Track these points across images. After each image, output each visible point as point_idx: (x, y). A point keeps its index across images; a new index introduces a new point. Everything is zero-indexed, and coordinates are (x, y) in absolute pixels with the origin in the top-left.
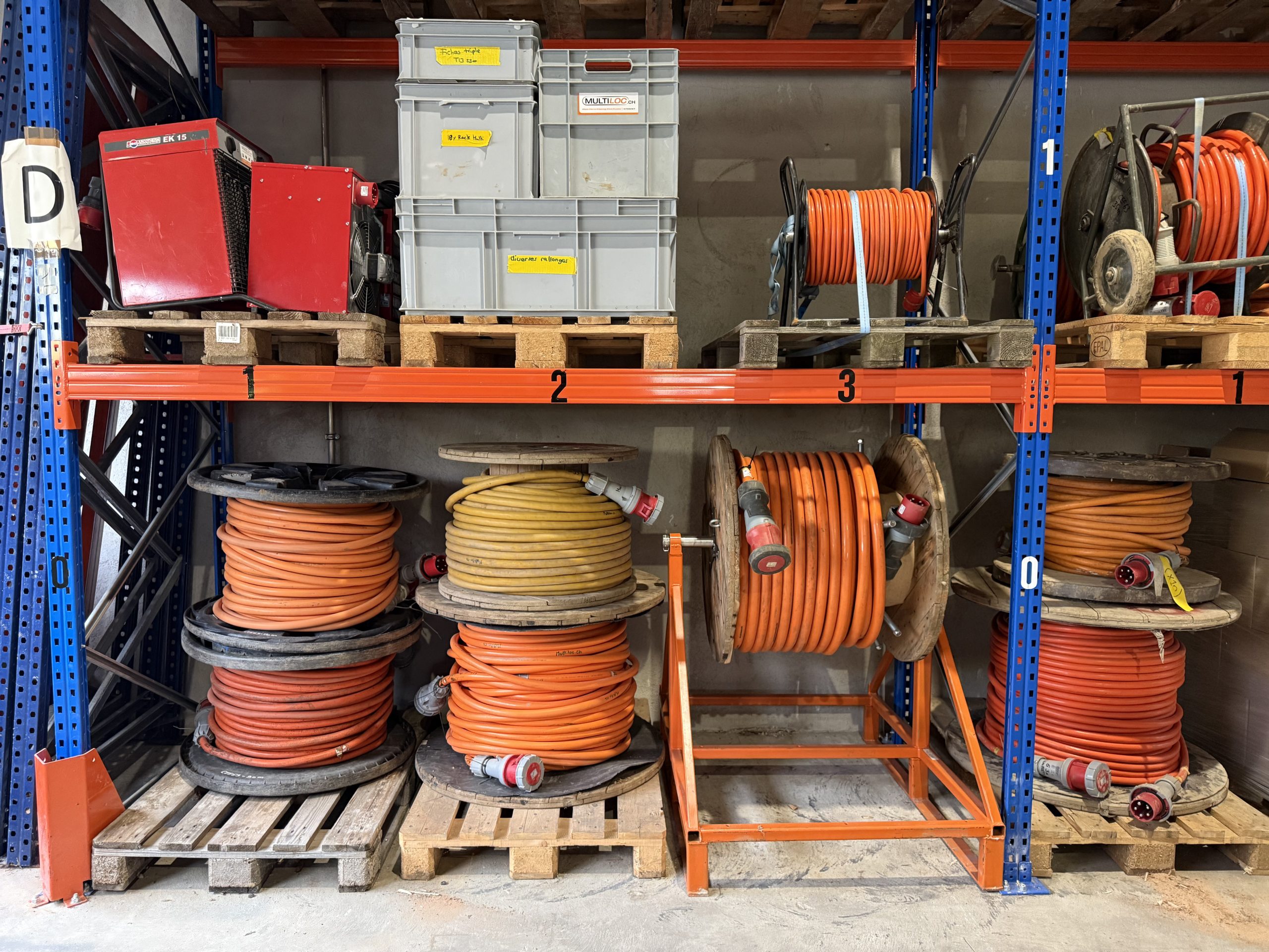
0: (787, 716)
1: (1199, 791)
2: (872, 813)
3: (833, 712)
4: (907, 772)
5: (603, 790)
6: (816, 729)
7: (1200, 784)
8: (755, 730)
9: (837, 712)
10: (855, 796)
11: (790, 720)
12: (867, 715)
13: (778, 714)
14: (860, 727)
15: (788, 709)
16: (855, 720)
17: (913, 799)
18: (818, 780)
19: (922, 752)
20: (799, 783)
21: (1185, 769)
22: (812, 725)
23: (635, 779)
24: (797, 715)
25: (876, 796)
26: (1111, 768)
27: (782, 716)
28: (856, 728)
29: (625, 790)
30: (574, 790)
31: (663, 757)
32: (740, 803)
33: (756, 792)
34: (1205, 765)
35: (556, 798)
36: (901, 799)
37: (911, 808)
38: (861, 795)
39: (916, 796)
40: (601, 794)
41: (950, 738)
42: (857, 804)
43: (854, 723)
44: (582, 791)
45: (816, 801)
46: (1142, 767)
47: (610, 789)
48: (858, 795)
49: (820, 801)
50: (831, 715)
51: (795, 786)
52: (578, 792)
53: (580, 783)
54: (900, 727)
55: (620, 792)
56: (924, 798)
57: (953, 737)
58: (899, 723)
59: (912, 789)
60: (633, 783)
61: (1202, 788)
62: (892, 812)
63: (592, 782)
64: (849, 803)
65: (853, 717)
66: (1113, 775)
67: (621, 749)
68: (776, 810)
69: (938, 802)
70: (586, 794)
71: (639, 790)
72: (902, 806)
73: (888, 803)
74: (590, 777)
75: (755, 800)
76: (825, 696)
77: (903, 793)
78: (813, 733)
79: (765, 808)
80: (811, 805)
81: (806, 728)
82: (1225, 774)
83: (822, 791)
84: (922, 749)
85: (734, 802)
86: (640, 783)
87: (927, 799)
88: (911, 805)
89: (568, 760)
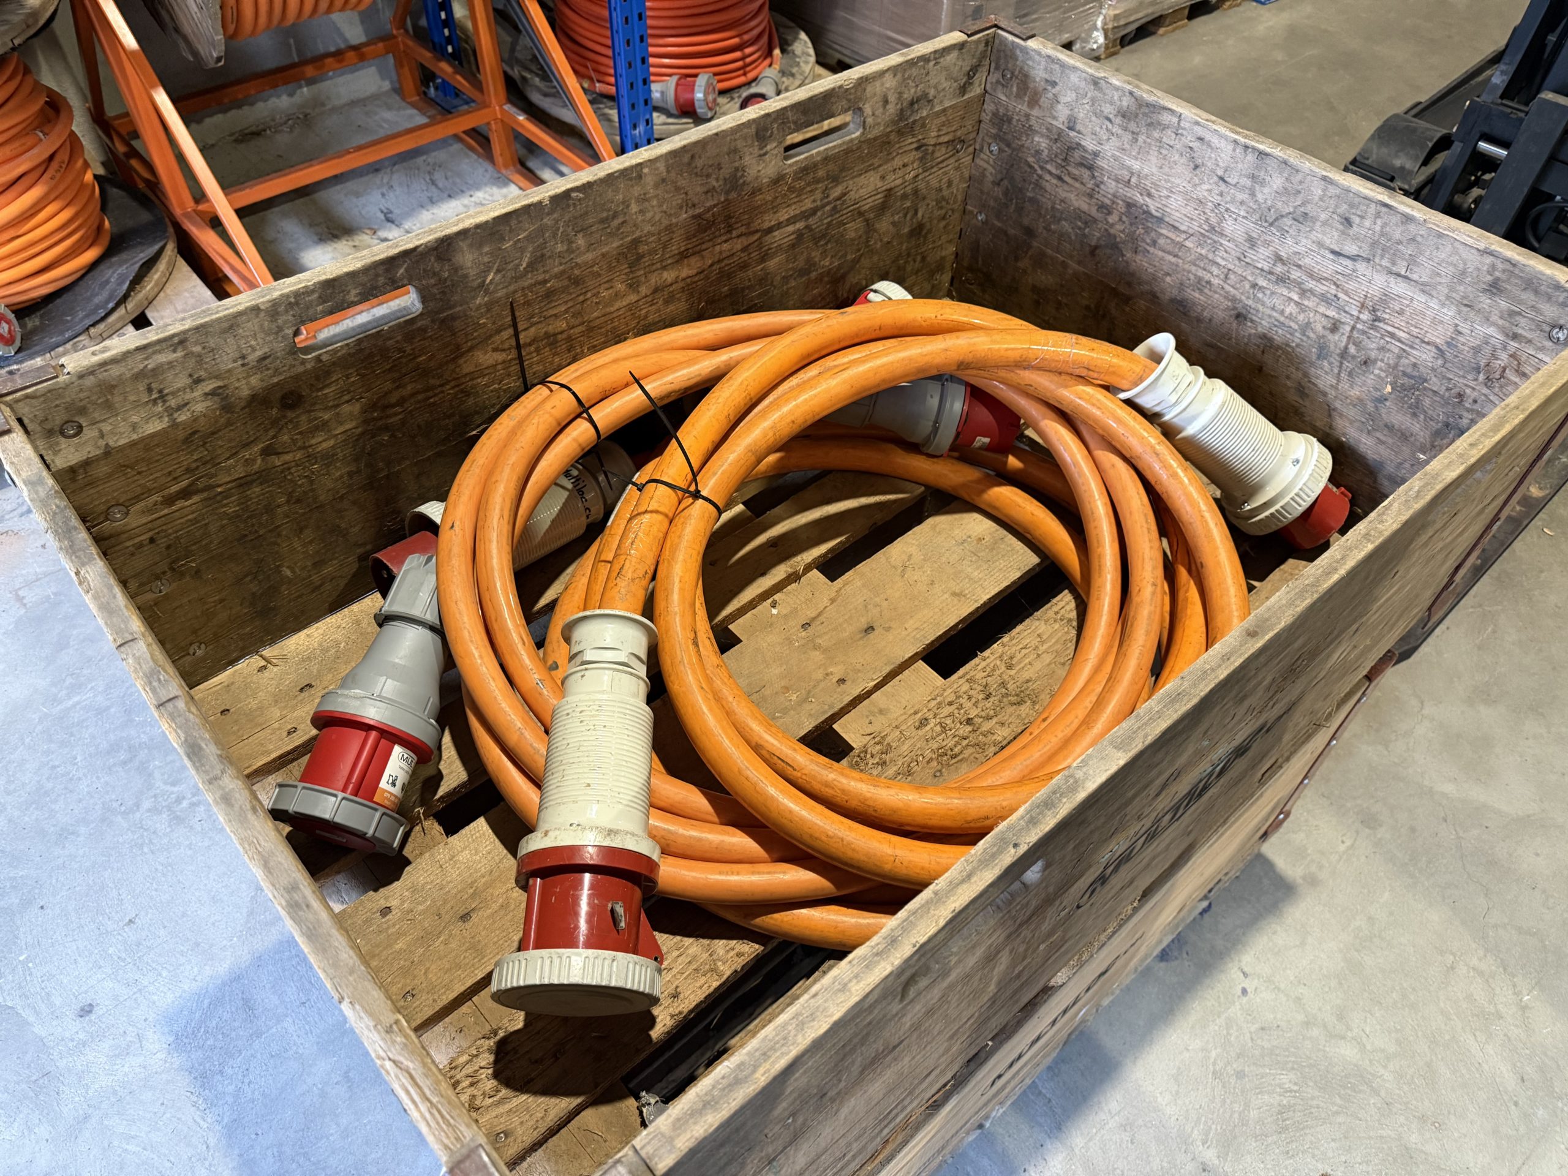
0: (291, 95)
1: (793, 75)
2: (465, 206)
3: (353, 72)
4: (488, 140)
5: (121, 311)
6: (337, 103)
7: (791, 66)
8: (254, 129)
9: (358, 70)
10: (433, 189)
11: (297, 99)
12: (399, 65)
13: (279, 97)
14: (392, 82)
15: (291, 86)
16: (383, 75)
17: (504, 171)
18: (378, 180)
19: (502, 111)
20: (358, 195)
21: (777, 52)
22: (328, 98)
23: (156, 277)
24: (305, 89)
25: (458, 180)
26: (715, 74)
27: (284, 98)
28: (386, 85)
29: (150, 298)
30: (79, 328)
31: (171, 230)
32: (300, 249)
33: (311, 225)
34: (789, 38)
35: (61, 349)
36: (488, 176)
37: (505, 185)
38: (440, 185)
39: (506, 167)
40: (121, 318)
41: (524, 79)
42: (441, 200)
43: (383, 78)
44: (93, 325)
45: (391, 212)
46: (740, 63)
47: (130, 305)
48: (436, 186)
49: (396, 211)
50: (349, 77)
51: (355, 200)
52: (87, 329)
53: (81, 314)
54: (459, 77)
55: (146, 303)
56: (514, 166)
57: (528, 76)
58: (456, 72)
59: (499, 159)
60: (156, 284)
61: (794, 70)
62: (487, 197)
63: (98, 307)
64: (432, 201)
65: (380, 72)
66: (719, 81)
67: (105, 241)
68: (351, 243)
69: (531, 164)
70: (101, 326)
71: (169, 289)
72: (494, 184)
73: (478, 187)
74: (89, 300)
75: (316, 238)
76: (338, 54)
77: (490, 168)
78: (334, 110)
79: (335, 245)
80: (389, 220)
81: (323, 105)
82: (810, 44)
83: (391, 194)
84: (501, 106)
85: (290, 251)
86: (164, 280)
87: (519, 166)
88: (504, 181)
89: (40, 286)
